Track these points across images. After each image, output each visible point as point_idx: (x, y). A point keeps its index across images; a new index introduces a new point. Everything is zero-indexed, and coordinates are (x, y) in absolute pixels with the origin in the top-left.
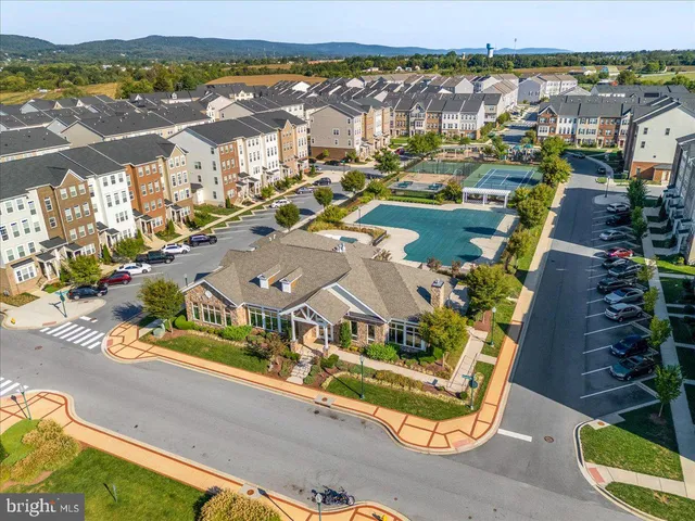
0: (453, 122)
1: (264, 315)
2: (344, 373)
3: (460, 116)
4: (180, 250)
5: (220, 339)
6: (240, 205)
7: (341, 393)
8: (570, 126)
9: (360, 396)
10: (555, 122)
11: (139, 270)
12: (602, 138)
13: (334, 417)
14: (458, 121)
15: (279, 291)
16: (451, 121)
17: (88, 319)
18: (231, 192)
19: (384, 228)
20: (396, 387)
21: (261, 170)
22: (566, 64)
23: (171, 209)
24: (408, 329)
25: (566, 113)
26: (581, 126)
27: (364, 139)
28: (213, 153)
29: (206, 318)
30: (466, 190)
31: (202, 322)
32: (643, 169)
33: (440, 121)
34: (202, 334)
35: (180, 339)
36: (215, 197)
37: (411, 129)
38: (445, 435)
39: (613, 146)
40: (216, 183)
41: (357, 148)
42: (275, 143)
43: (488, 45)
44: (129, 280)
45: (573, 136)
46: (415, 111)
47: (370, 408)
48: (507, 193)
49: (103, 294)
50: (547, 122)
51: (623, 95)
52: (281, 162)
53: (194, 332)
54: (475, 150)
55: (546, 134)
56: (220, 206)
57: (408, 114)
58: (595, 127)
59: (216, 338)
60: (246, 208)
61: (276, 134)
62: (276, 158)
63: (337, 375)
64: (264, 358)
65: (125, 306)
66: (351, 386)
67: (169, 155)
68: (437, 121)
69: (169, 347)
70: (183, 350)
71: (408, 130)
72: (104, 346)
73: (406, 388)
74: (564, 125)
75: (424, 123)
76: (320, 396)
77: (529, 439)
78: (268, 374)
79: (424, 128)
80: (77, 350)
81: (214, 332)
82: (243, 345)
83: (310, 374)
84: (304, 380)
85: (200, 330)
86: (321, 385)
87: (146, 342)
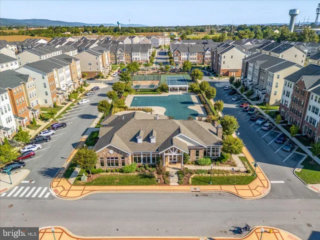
0: (138, 57)
1: (142, 157)
2: (195, 175)
3: (140, 54)
4: (50, 133)
5: (121, 174)
6: (61, 105)
7: (200, 184)
8: (186, 57)
9: (209, 183)
10: (180, 55)
11: (36, 148)
12: (198, 61)
13: (206, 195)
14: (140, 57)
15: (149, 143)
16: (136, 57)
17: (28, 182)
18: (55, 99)
19: (150, 107)
20: (221, 175)
21: (65, 86)
22: (155, 31)
23: (31, 112)
24: (213, 149)
25: (184, 51)
26: (191, 57)
27: (103, 67)
28: (43, 78)
29: (109, 165)
30: (170, 86)
31: (106, 167)
32: (225, 72)
33: (131, 57)
34: (109, 173)
35: (98, 179)
36: (46, 102)
37: (118, 61)
38: (255, 189)
39: (203, 64)
40: (47, 94)
41: (102, 71)
42: (69, 71)
43: (118, 22)
44: (34, 154)
45: (188, 61)
46: (119, 52)
47: (217, 187)
48: (187, 86)
49: (24, 166)
50: (177, 55)
51: (194, 43)
52: (72, 81)
53: (104, 174)
54: (153, 69)
55: (178, 61)
56: (50, 107)
57: (115, 54)
58: (196, 56)
59: (119, 174)
60: (66, 107)
61: (68, 66)
62: (70, 79)
63: (192, 176)
64: (152, 177)
65: (44, 170)
66: (202, 179)
67: (27, 81)
69: (95, 185)
70: (105, 184)
71: (116, 61)
72: (54, 194)
73: (225, 175)
74: (184, 56)
75: (124, 58)
76: (192, 188)
77: (283, 182)
78: (159, 185)
79: (124, 60)
80: (38, 201)
81: (116, 171)
82: (136, 174)
83: (179, 179)
84: (178, 183)
85: (107, 172)
86: (188, 183)
87: (78, 185)
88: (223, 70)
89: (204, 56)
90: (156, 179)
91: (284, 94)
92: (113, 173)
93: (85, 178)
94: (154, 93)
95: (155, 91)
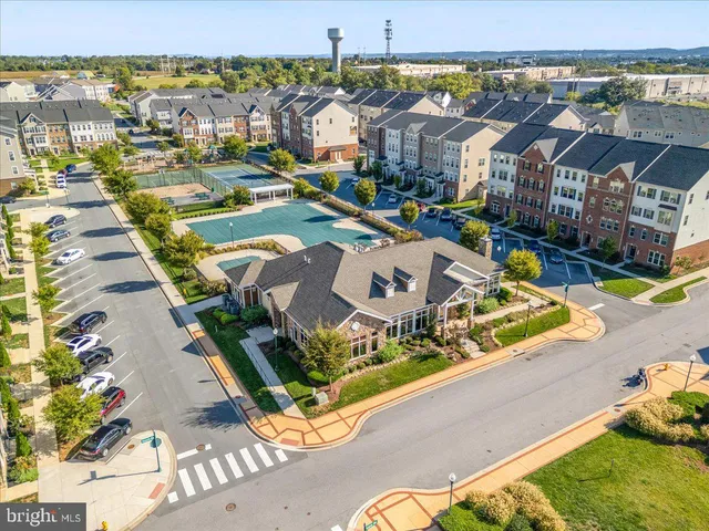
0: (87, 133)
1: (400, 323)
2: (494, 330)
3: (92, 127)
5: (380, 367)
8: (210, 126)
9: (523, 336)
10: (197, 123)
12: (238, 135)
13: (537, 355)
14: (92, 132)
15: (404, 293)
16: (82, 132)
17: (195, 451)
25: (204, 115)
26: (219, 126)
32: (321, 154)
33: (68, 133)
35: (348, 390)
37: (30, 146)
38: (585, 324)
39: (249, 141)
45: (215, 136)
46: (29, 125)
47: (541, 338)
49: (131, 426)
50: (189, 124)
55: (192, 136)
58: (231, 125)
59: (375, 368)
63: (493, 334)
64: (436, 355)
66: (510, 334)
68: (64, 134)
72: (293, 448)
73: (532, 316)
74: (205, 126)
75: (47, 138)
76: (509, 350)
77: (602, 305)
78: (457, 363)
79: (47, 144)
80: (283, 470)
81: (367, 365)
82: (404, 359)
83: (479, 344)
84: (481, 350)
85: (351, 371)
86: (497, 345)
87: (319, 416)
88: (317, 149)
89: (248, 124)
90: (445, 356)
91: (493, 176)
92: (363, 371)
93: (322, 397)
94: (220, 210)
95: (220, 204)
